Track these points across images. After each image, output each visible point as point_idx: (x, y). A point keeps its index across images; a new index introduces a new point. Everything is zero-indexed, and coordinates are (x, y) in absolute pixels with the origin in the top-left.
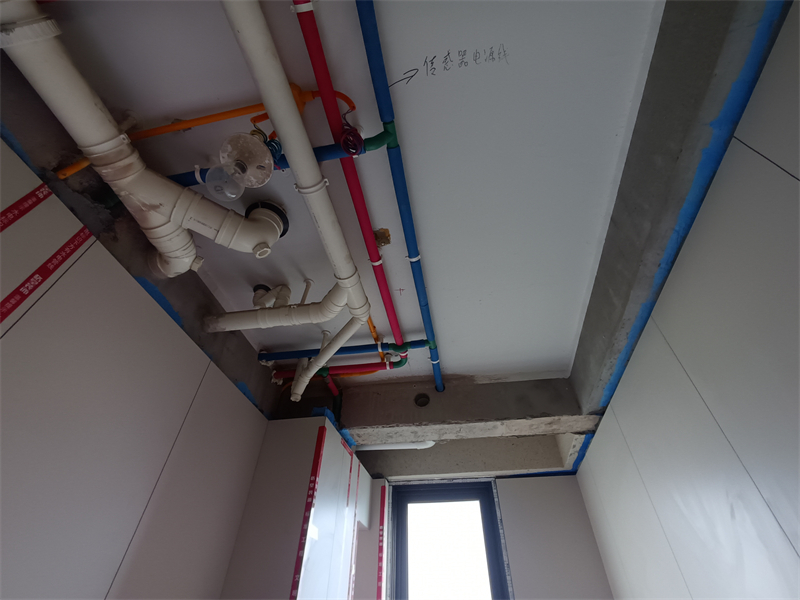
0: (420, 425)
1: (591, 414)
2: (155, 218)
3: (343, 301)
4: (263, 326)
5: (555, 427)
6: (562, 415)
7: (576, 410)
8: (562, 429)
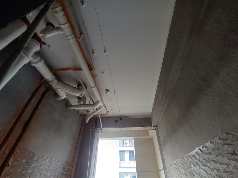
0: (116, 128)
1: (154, 126)
2: (59, 90)
3: (99, 105)
4: (80, 109)
5: (146, 128)
6: (148, 126)
7: (151, 125)
8: (148, 129)
